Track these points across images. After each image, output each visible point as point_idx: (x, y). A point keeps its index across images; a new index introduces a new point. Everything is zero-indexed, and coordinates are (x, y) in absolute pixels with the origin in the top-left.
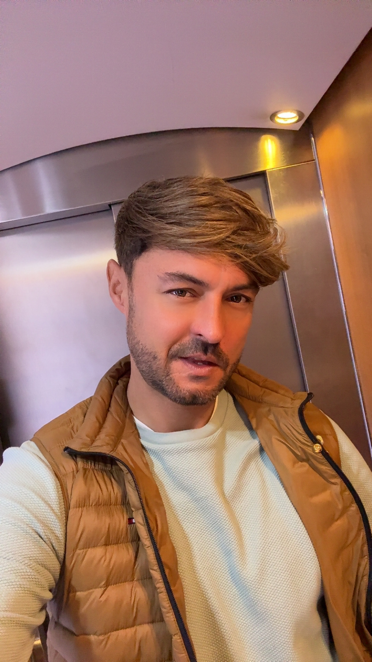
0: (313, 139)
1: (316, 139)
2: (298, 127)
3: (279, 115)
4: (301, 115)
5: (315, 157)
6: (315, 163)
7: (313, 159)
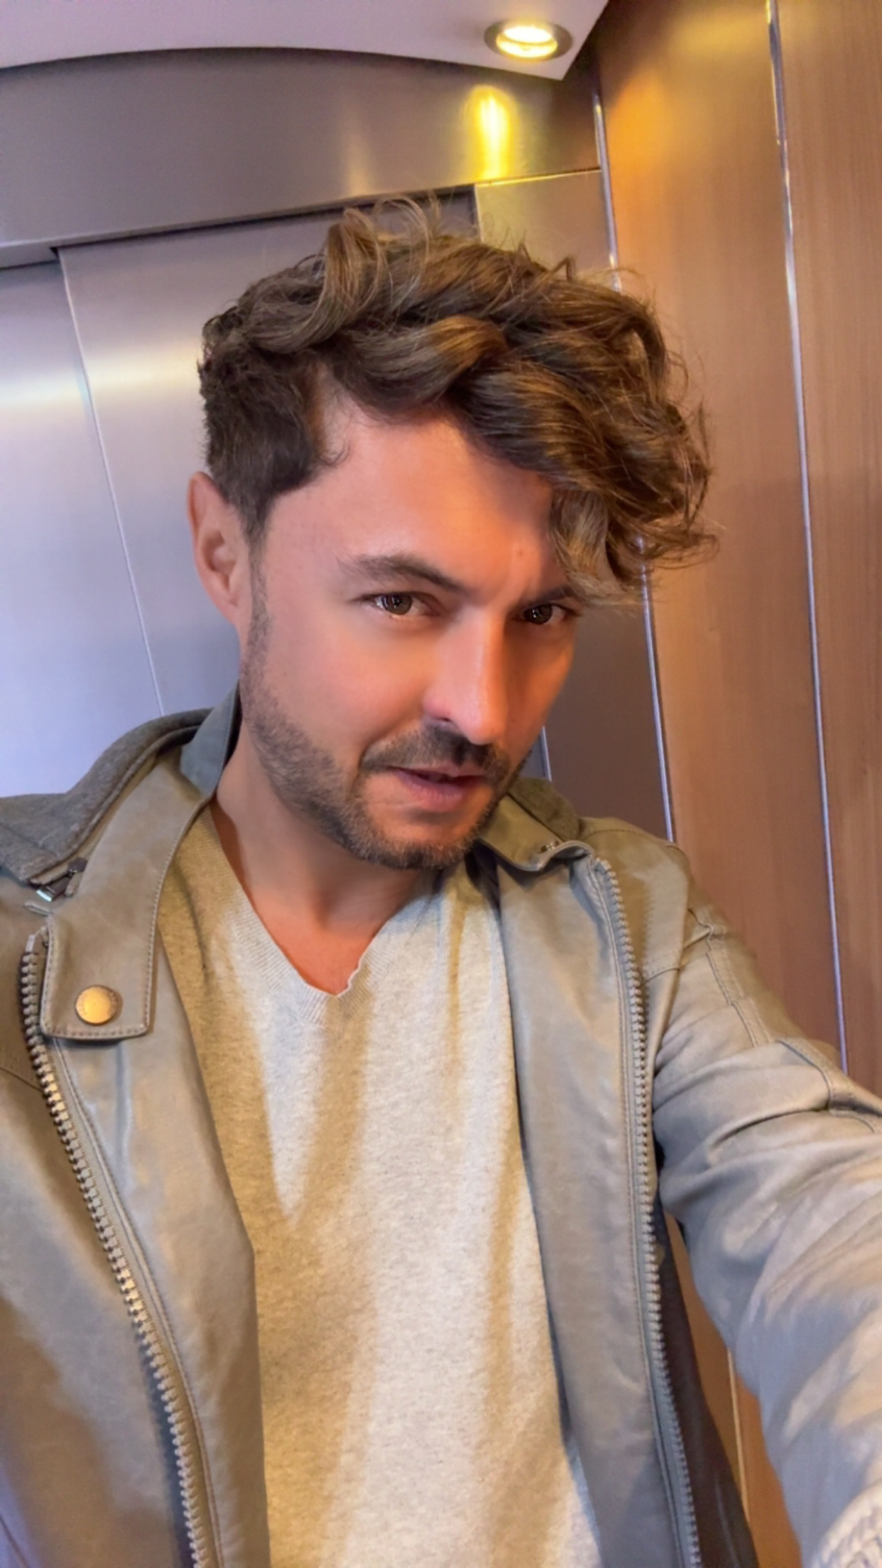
0: (598, 109)
1: (606, 109)
2: (559, 70)
3: (509, 32)
4: (564, 39)
5: (601, 159)
6: (601, 175)
7: (595, 166)
